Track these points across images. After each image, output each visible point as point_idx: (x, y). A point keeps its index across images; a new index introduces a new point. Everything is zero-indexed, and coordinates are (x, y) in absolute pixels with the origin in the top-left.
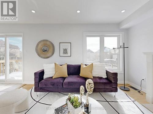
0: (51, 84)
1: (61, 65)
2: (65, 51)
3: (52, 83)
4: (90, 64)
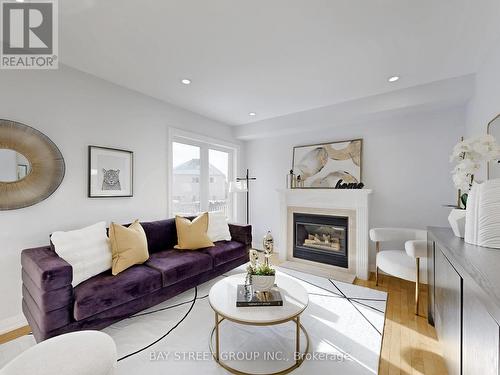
0: (127, 292)
1: (127, 226)
2: (111, 179)
3: (130, 288)
4: (199, 214)
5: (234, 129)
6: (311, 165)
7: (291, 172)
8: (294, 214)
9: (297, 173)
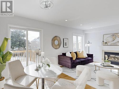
5: (84, 31)
6: (110, 39)
7: (103, 41)
8: (105, 52)
9: (105, 41)
